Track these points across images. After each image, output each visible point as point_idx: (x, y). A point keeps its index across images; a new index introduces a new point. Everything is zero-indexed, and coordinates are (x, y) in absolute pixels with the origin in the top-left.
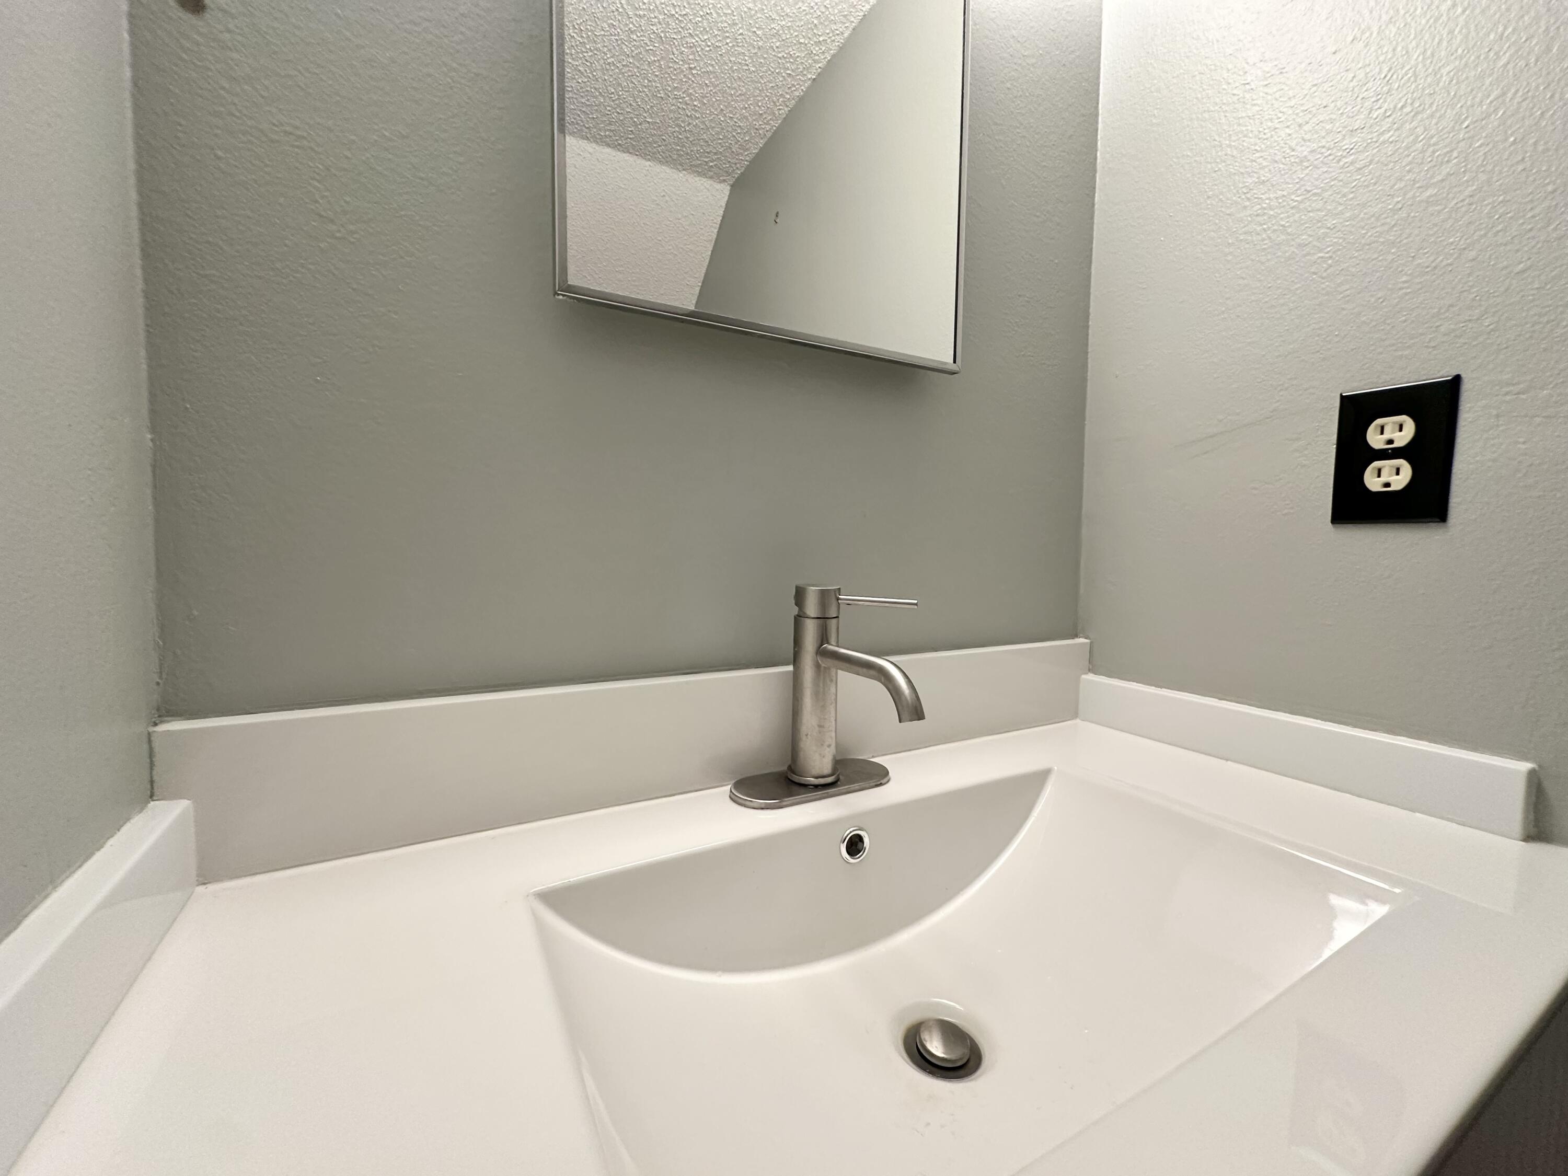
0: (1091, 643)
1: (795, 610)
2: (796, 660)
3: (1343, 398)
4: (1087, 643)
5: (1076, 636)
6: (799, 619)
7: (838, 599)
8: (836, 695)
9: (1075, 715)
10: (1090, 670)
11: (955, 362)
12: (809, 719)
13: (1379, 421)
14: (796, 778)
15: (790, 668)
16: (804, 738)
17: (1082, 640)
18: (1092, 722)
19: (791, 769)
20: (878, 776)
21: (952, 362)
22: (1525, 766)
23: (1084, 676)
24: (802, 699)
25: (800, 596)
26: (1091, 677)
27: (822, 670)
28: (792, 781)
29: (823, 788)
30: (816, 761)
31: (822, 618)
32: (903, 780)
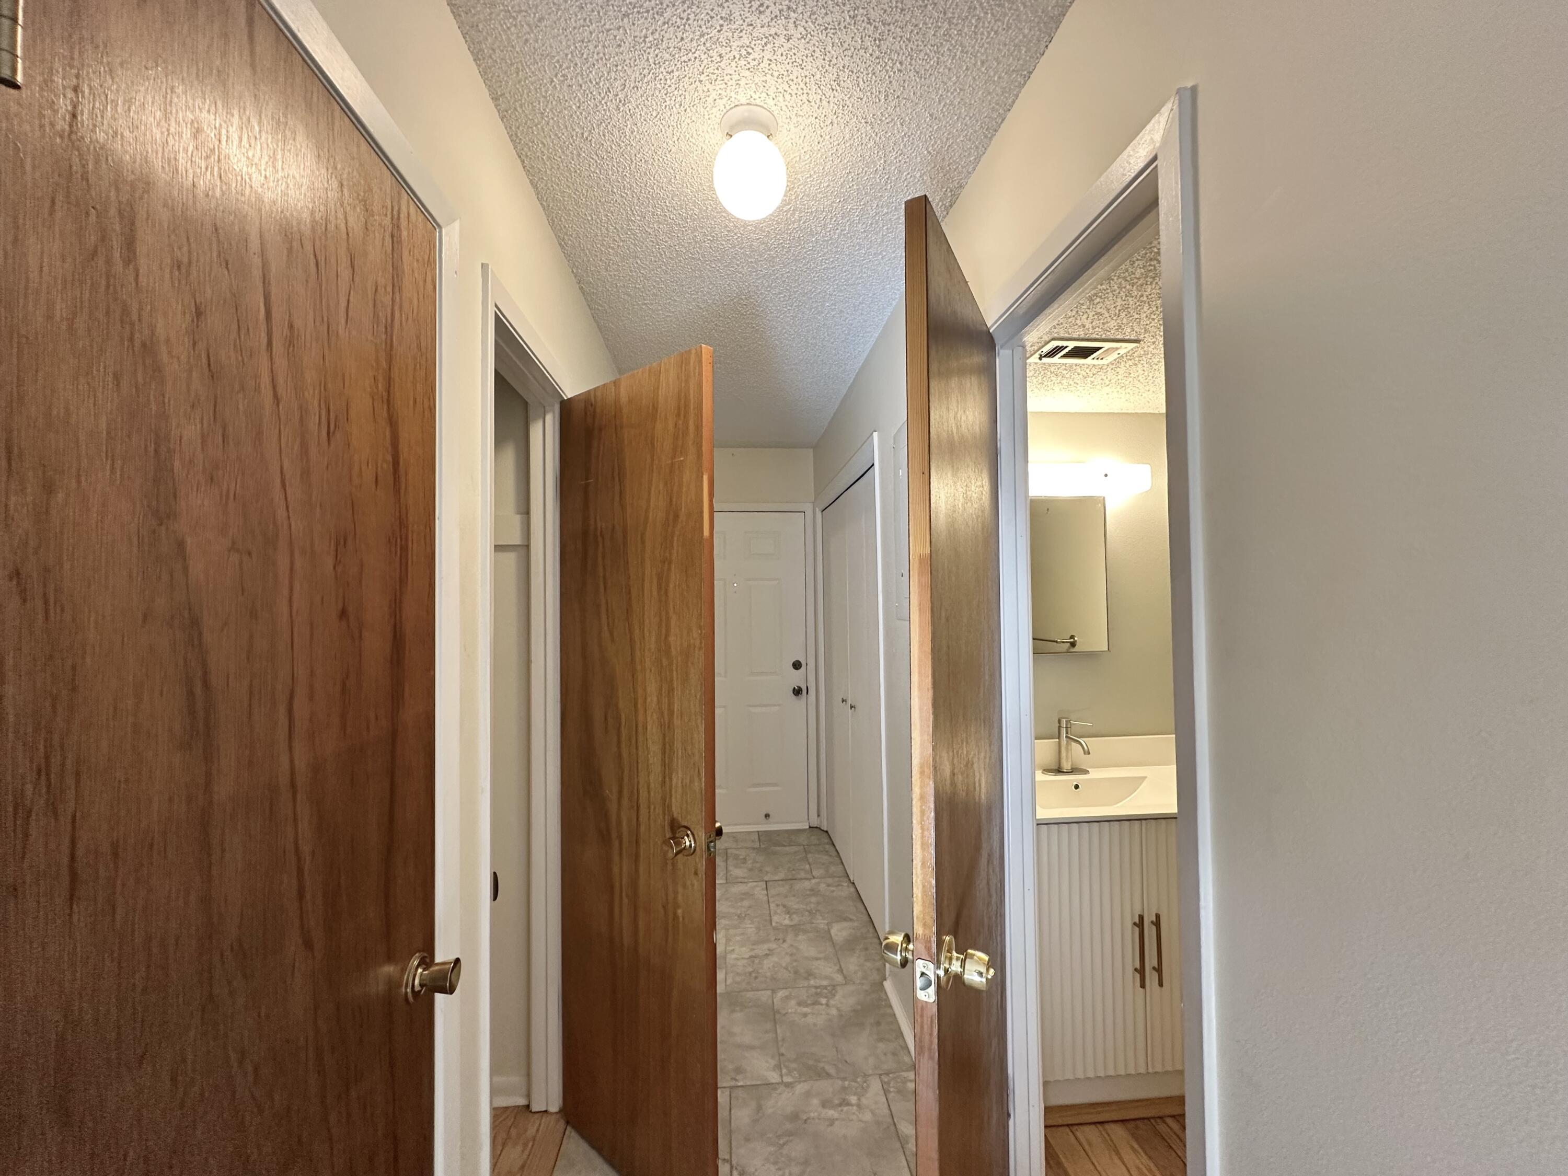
1: (1058, 724)
2: (1059, 738)
6: (1060, 727)
7: (1071, 722)
8: (1071, 748)
11: (1108, 651)
12: (1064, 754)
14: (1061, 771)
15: (1058, 740)
16: (1062, 759)
19: (1059, 768)
20: (1087, 772)
24: (1061, 749)
25: (1059, 721)
27: (1067, 742)
28: (1059, 771)
29: (1068, 773)
30: (1066, 766)
31: (1067, 728)
32: (1094, 774)
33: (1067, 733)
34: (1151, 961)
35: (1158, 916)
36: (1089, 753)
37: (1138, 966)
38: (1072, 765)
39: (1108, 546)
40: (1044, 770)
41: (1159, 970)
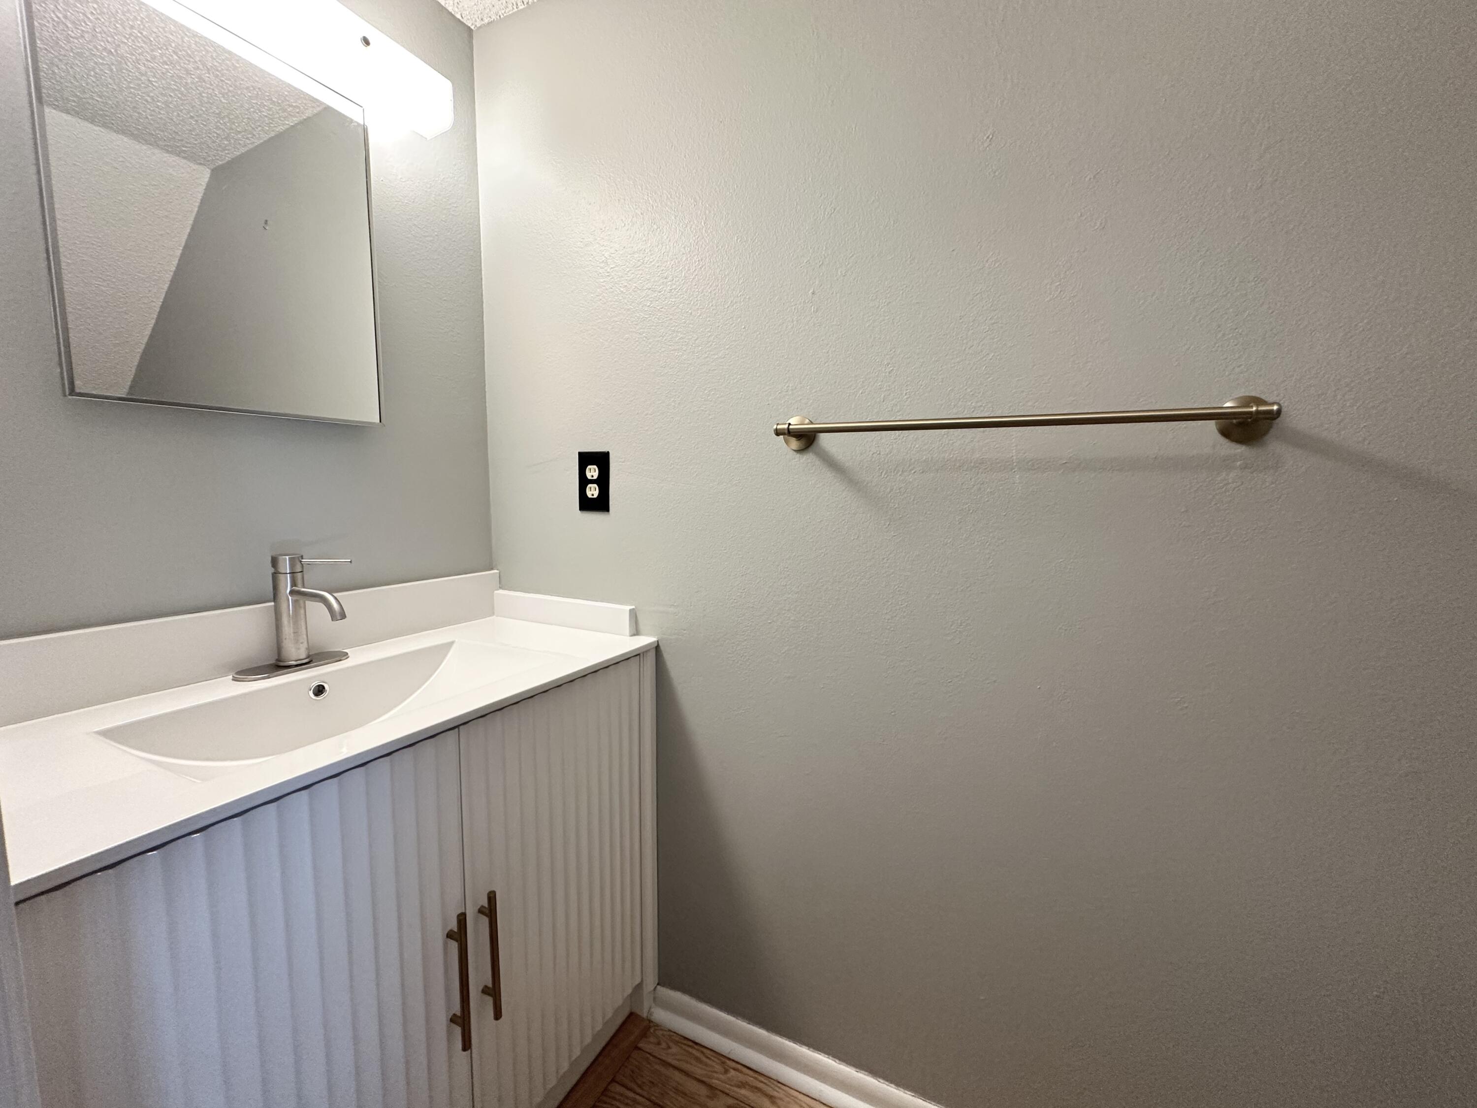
0: (500, 573)
1: (272, 570)
2: (275, 597)
3: (580, 454)
4: (496, 573)
5: (492, 569)
6: (275, 575)
7: (301, 561)
8: (305, 615)
9: (493, 614)
10: (501, 588)
11: (380, 421)
12: (287, 629)
13: (589, 467)
14: (282, 664)
15: (273, 604)
16: (284, 641)
17: (496, 571)
18: (508, 618)
19: (279, 660)
20: (341, 656)
21: (379, 422)
22: (628, 608)
23: (496, 592)
24: (281, 619)
25: (274, 562)
26: (501, 592)
27: (295, 602)
28: (279, 666)
29: (300, 666)
30: (294, 651)
31: (292, 573)
32: (357, 657)
33: (294, 584)
34: (479, 976)
35: (492, 897)
36: (343, 616)
37: (457, 1009)
38: (308, 649)
39: (374, 214)
40: (239, 673)
41: (493, 991)
